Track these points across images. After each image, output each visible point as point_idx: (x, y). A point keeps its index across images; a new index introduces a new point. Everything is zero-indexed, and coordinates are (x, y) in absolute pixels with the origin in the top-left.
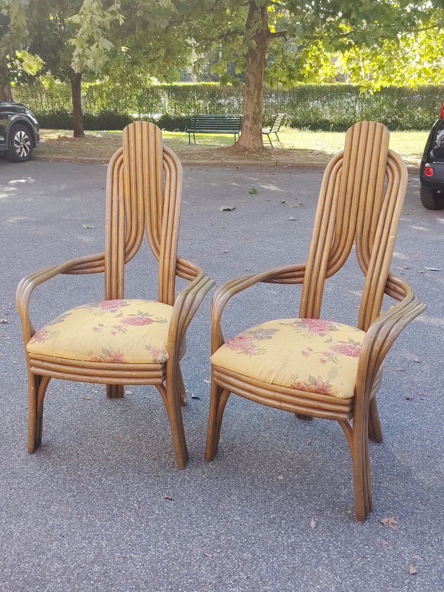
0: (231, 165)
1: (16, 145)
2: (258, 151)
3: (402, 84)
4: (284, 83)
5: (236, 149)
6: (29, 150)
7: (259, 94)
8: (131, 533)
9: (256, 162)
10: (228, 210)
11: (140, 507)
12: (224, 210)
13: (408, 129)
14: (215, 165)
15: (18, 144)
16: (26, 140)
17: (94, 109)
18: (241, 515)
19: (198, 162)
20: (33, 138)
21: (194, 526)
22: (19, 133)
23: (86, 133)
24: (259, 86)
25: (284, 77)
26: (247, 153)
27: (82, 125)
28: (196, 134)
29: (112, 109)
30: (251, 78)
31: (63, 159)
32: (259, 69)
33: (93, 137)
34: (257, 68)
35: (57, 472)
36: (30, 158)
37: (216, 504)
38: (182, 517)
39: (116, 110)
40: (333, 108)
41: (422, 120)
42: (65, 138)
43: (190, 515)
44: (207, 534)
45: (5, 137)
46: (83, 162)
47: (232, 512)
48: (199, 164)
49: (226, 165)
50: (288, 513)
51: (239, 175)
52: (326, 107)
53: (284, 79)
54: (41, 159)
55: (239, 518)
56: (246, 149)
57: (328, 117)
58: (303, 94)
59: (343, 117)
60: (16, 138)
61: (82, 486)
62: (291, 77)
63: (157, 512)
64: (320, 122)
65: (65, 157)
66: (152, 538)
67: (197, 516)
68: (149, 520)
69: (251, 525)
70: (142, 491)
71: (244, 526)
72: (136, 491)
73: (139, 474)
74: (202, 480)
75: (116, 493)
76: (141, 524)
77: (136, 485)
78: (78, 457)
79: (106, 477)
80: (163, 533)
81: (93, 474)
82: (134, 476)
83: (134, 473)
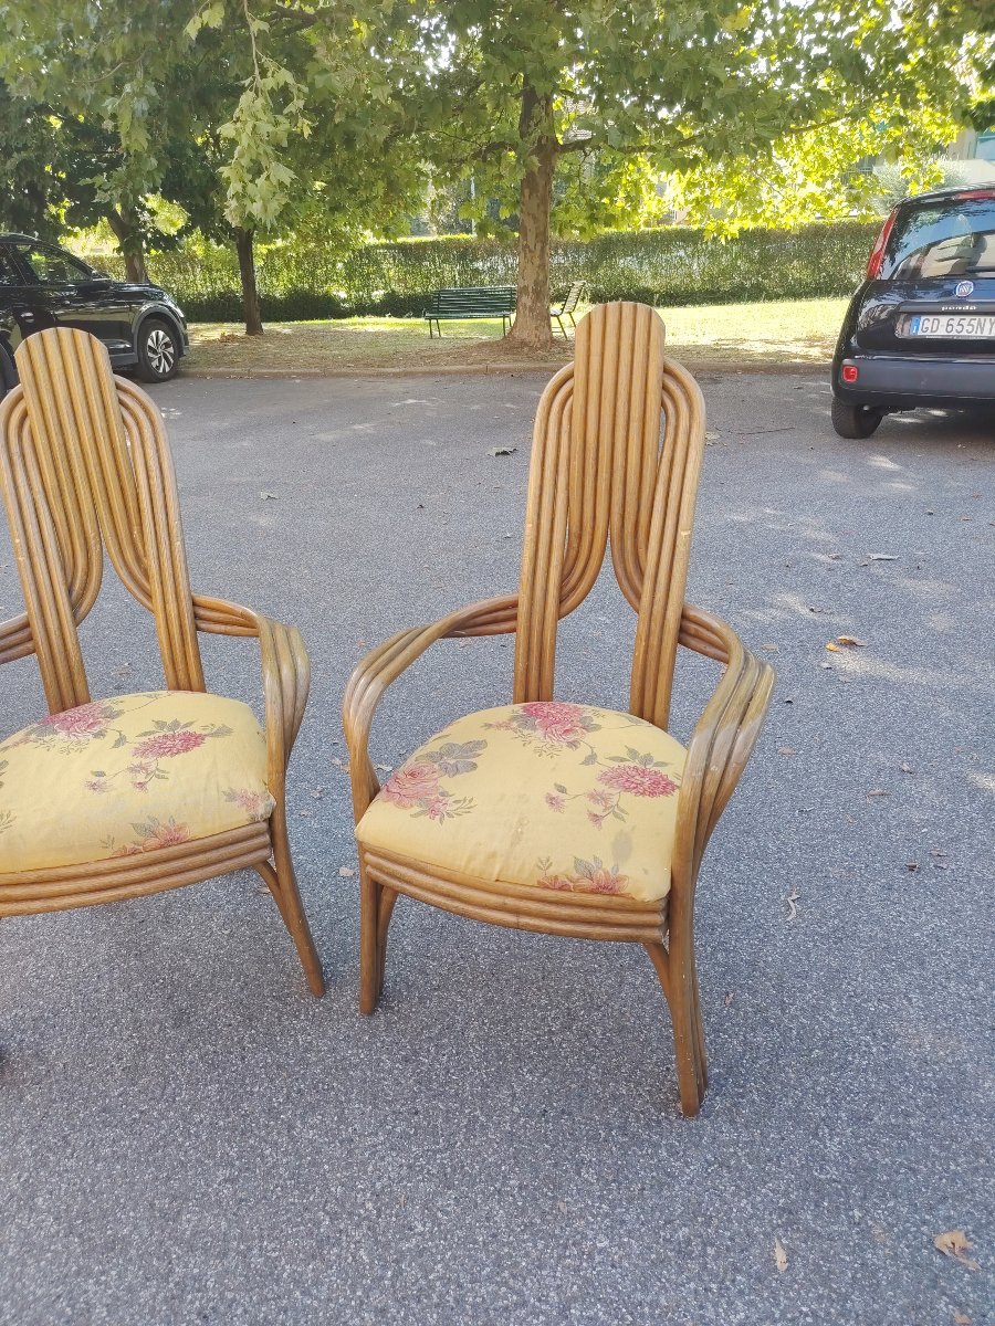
0: (502, 372)
1: (150, 354)
2: (543, 346)
3: (774, 222)
4: (582, 230)
5: (510, 344)
6: (172, 361)
7: (543, 250)
8: (362, 1303)
9: (543, 365)
10: (505, 453)
11: (379, 1210)
12: (497, 454)
13: (778, 297)
14: (476, 372)
15: (155, 352)
16: (167, 345)
17: (279, 287)
18: (610, 1232)
19: (447, 368)
20: (178, 340)
21: (506, 1274)
22: (154, 334)
23: (266, 326)
24: (542, 237)
25: (581, 220)
26: (526, 349)
27: (258, 315)
28: (440, 321)
29: (306, 286)
30: (529, 224)
31: (229, 374)
32: (542, 208)
33: (278, 333)
34: (538, 205)
35: (197, 1107)
36: (175, 374)
37: (550, 1198)
38: (475, 1242)
39: (311, 287)
40: (656, 267)
41: (799, 281)
42: (232, 338)
43: (494, 1236)
44: (539, 1300)
45: (132, 342)
46: (261, 376)
47: (588, 1222)
48: (449, 373)
49: (493, 371)
50: (715, 1221)
51: (516, 388)
52: (645, 268)
53: (582, 223)
54: (193, 376)
55: (607, 1243)
56: (523, 344)
57: (648, 283)
58: (607, 249)
59: (673, 283)
60: (150, 343)
61: (252, 1147)
62: (593, 219)
63: (420, 1228)
64: (637, 293)
65: (232, 370)
66: (411, 1319)
67: (511, 1238)
68: (402, 1254)
69: (636, 1266)
70: (382, 1159)
71: (621, 1267)
72: (369, 1158)
73: (375, 1106)
74: (514, 1121)
75: (326, 1167)
76: (384, 1267)
77: (369, 1141)
78: (243, 1058)
79: (302, 1117)
80: (436, 1300)
81: (275, 1108)
82: (363, 1113)
83: (364, 1102)
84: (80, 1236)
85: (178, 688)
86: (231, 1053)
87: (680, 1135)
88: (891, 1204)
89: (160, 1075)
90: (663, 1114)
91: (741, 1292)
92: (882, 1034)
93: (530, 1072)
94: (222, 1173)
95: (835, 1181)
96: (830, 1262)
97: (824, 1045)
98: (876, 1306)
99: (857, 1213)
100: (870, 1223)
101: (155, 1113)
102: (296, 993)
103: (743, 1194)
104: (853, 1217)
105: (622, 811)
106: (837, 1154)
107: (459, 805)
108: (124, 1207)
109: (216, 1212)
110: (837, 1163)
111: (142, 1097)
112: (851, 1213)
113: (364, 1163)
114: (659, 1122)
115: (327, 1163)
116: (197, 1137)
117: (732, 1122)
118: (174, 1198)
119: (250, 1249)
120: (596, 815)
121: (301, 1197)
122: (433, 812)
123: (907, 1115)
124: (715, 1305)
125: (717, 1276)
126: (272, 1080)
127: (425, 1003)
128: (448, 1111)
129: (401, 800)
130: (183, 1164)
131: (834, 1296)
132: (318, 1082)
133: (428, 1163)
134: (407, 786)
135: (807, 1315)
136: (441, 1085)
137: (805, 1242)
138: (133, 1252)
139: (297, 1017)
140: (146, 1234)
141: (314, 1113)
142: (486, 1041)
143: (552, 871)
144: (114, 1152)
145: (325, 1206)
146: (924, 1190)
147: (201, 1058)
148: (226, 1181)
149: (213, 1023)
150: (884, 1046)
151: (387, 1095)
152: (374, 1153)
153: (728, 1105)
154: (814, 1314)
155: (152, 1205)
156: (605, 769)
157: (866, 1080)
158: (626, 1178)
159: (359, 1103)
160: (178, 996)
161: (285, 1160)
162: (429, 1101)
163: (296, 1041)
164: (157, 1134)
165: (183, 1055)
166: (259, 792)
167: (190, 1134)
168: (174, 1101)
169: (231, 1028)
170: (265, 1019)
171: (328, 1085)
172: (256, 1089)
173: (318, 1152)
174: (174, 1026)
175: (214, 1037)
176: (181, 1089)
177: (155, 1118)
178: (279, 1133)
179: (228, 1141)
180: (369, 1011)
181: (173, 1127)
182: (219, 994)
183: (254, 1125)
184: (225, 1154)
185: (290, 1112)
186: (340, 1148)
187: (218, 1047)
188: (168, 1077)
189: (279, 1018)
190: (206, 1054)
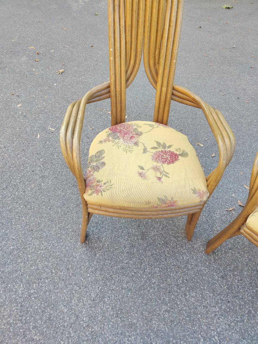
10: (229, 8)
11: (220, 341)
12: (226, 8)
61: (173, 299)
70: (219, 318)
72: (214, 317)
73: (214, 295)
75: (199, 316)
77: (213, 309)
78: (166, 260)
79: (189, 291)
81: (179, 284)
82: (210, 296)
83: (210, 291)
84: (120, 318)
85: (157, 121)
86: (162, 256)
89: (139, 259)
94: (164, 308)
102: (181, 237)
108: (133, 311)
109: (164, 323)
111: (134, 266)
113: (212, 318)
115: (200, 314)
116: (154, 289)
118: (149, 313)
121: (192, 327)
126: (177, 272)
127: (227, 254)
128: (240, 305)
130: (151, 300)
132: (193, 278)
133: (235, 326)
136: (236, 292)
138: (138, 331)
139: (182, 247)
140: (142, 325)
141: (193, 291)
142: (251, 277)
144: (128, 287)
145: (201, 333)
147: (152, 255)
148: (166, 311)
149: (154, 241)
151: (217, 291)
152: (216, 315)
155: (142, 313)
159: (208, 291)
160: (141, 226)
161: (185, 308)
162: (233, 298)
163: (183, 257)
164: (141, 283)
165: (146, 252)
166: (205, 191)
167: (151, 287)
168: (145, 271)
169: (160, 245)
170: (171, 245)
171: (196, 280)
172: (172, 275)
173: (196, 309)
174: (141, 239)
175: (155, 248)
176: (146, 267)
177: (139, 277)
178: (181, 296)
179: (165, 294)
180: (207, 253)
181: (146, 282)
182: (155, 229)
183: (173, 290)
184: (164, 299)
185: (184, 288)
186: (203, 309)
187: (157, 252)
188: (141, 260)
189: (176, 246)
190: (153, 254)
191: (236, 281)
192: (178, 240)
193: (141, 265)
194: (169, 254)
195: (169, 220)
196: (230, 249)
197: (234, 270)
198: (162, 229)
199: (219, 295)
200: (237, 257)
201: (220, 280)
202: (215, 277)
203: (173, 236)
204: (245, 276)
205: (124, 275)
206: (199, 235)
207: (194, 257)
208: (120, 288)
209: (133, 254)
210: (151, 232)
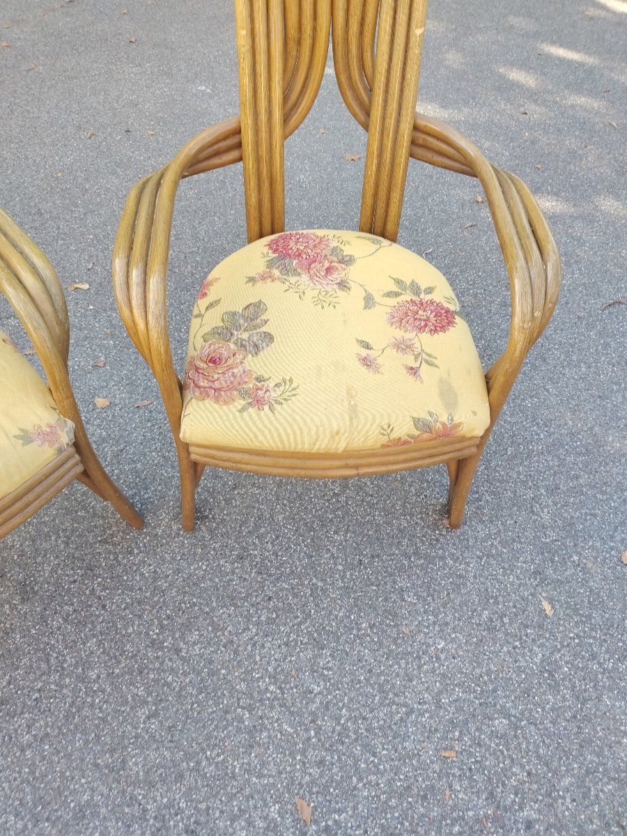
8: (304, 763)
11: (280, 688)
18: (442, 634)
21: (391, 696)
35: (87, 665)
37: (394, 626)
38: (360, 682)
43: (370, 671)
44: (420, 703)
47: (425, 633)
50: (500, 599)
55: (443, 643)
61: (153, 680)
63: (317, 689)
66: (343, 758)
67: (382, 668)
68: (313, 713)
69: (468, 651)
70: (263, 646)
71: (459, 657)
72: (253, 651)
73: (236, 606)
74: (343, 578)
75: (223, 671)
76: (307, 730)
77: (246, 636)
78: (104, 607)
79: (182, 638)
80: (354, 737)
81: (155, 640)
82: (230, 616)
83: (225, 606)
84: (48, 819)
86: (91, 606)
87: (454, 544)
88: (590, 543)
89: (37, 650)
90: (437, 532)
91: (534, 640)
92: (542, 422)
93: (336, 532)
94: (142, 713)
95: (556, 541)
96: (574, 597)
97: (512, 443)
98: (607, 616)
99: (576, 558)
100: (584, 561)
101: (52, 687)
102: (119, 531)
103: (508, 572)
104: (574, 561)
105: (429, 355)
106: (550, 521)
107: (282, 388)
108: (73, 778)
109: (155, 746)
110: (553, 528)
111: (32, 676)
112: (572, 559)
113: (250, 656)
114: (437, 540)
115: (222, 668)
116: (103, 691)
117: (482, 522)
118: (112, 751)
119: (198, 763)
120: (412, 368)
121: (217, 704)
122: (258, 402)
123: (577, 477)
124: (523, 656)
125: (517, 636)
126: (140, 617)
127: (231, 503)
128: (293, 588)
129: (218, 394)
130: (103, 720)
131: (584, 619)
132: (180, 604)
133: (298, 636)
134: (216, 376)
135: (574, 639)
136: (277, 568)
137: (555, 590)
138: (103, 810)
139: (131, 553)
140: (105, 791)
141: (190, 631)
142: (293, 519)
143: (394, 435)
144: (35, 736)
145: (238, 704)
146: (604, 526)
147: (65, 620)
148: (148, 718)
149: (58, 585)
150: (546, 431)
151: (240, 593)
152: (254, 645)
153: (474, 510)
154: (578, 636)
155: (97, 766)
156: (389, 310)
157: (546, 460)
158: (434, 590)
159: (222, 608)
160: (9, 572)
161: (187, 680)
162: (275, 585)
163: (142, 574)
164: (65, 703)
165: (47, 624)
166: (53, 422)
167: (95, 692)
168: (63, 669)
169: (77, 583)
170: (104, 564)
171: (189, 603)
172: (130, 630)
173: (211, 662)
174: (23, 601)
175: (66, 598)
176: (63, 656)
177: (55, 691)
178: (170, 660)
179: (132, 684)
180: (191, 529)
181: (75, 691)
182: (48, 556)
183: (145, 661)
184: (135, 696)
185: (170, 638)
186: (226, 652)
187: (75, 604)
188: (45, 649)
189: (116, 559)
190: (68, 615)
191: (270, 546)
192: (114, 545)
193: (48, 661)
194: (105, 589)
195: (77, 512)
196: (234, 489)
197: (257, 527)
198: (67, 544)
199: (245, 599)
200: (253, 495)
201: (237, 568)
202: (225, 567)
203: (100, 541)
204: (282, 524)
205: (13, 717)
206: (158, 500)
207: (166, 555)
208: (15, 754)
209: (17, 649)
210: (40, 568)
